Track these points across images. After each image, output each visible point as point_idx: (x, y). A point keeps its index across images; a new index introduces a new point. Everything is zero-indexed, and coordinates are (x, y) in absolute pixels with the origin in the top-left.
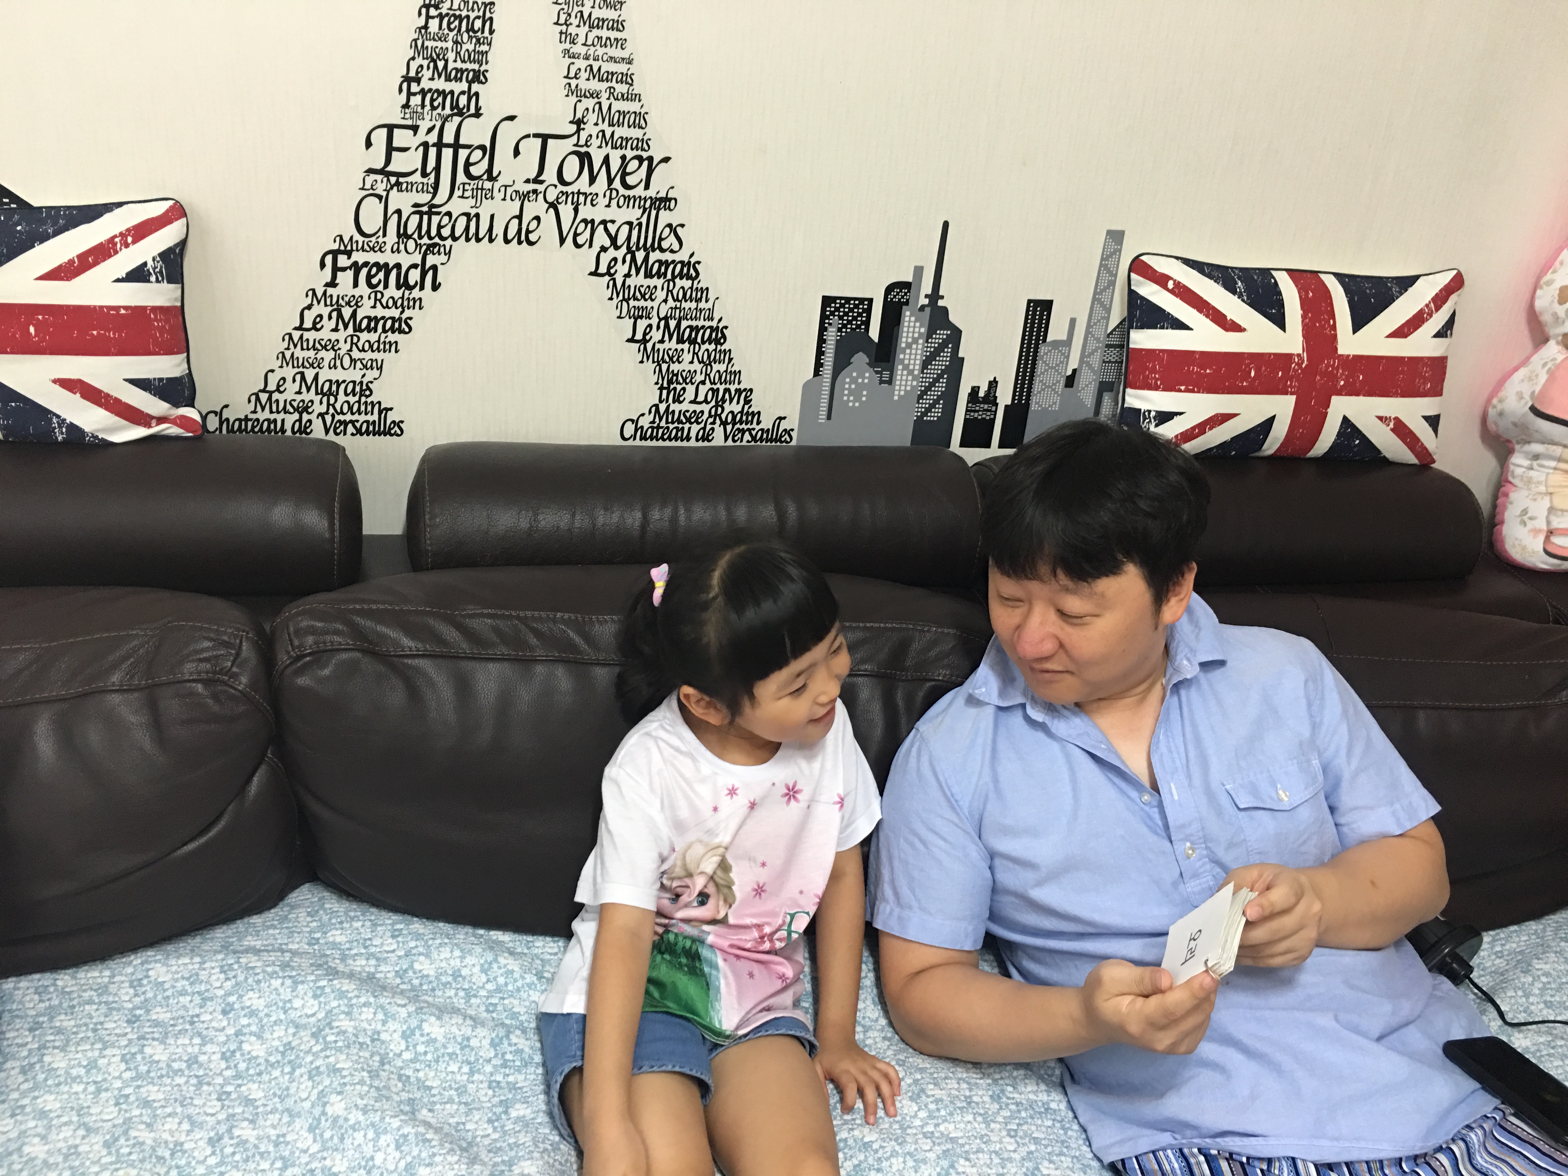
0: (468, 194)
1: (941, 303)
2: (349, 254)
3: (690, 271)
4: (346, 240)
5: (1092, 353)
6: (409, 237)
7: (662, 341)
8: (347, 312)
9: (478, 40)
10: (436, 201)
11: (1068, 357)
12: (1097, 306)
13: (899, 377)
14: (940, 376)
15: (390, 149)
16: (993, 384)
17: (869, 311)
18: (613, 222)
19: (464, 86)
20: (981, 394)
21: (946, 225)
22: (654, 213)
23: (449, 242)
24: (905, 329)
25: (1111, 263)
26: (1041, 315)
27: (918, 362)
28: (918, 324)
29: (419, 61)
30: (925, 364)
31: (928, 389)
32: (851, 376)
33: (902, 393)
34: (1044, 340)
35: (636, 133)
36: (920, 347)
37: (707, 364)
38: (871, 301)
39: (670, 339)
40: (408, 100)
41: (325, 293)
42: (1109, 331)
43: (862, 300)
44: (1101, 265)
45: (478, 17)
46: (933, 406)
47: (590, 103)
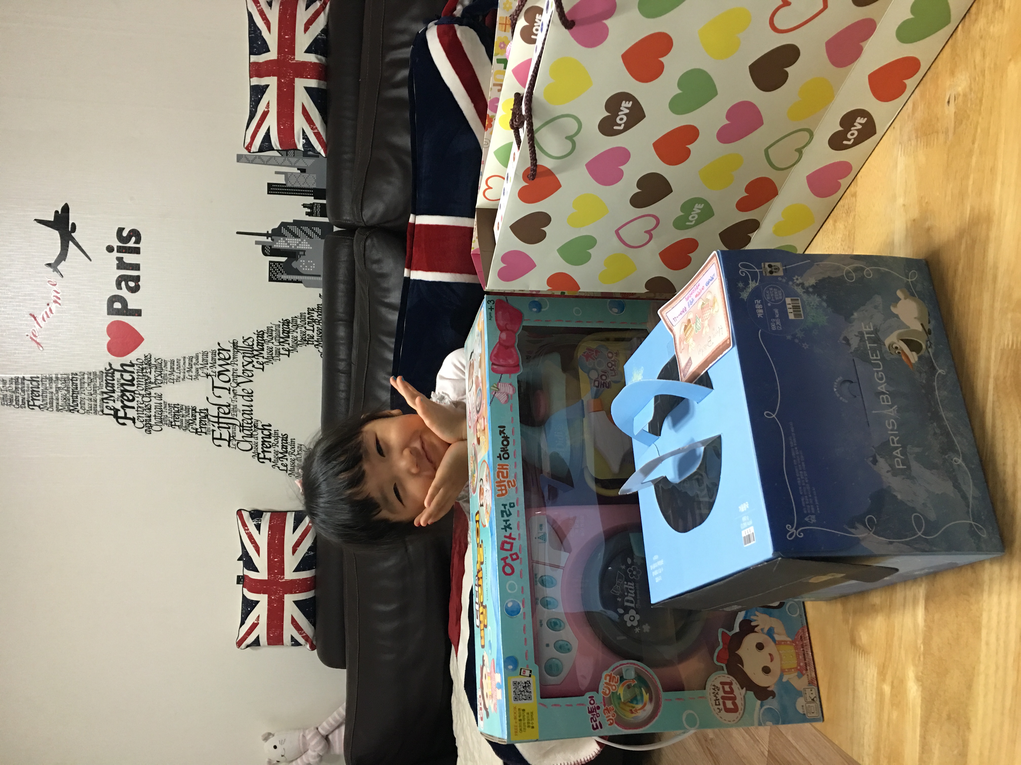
0: (235, 414)
1: (270, 232)
2: (259, 454)
3: (260, 334)
4: (254, 454)
5: (290, 162)
6: (252, 434)
7: (289, 344)
8: (280, 455)
9: (182, 409)
10: (239, 425)
11: (292, 173)
12: (270, 162)
13: (302, 248)
14: (301, 229)
15: (221, 439)
16: (305, 206)
17: (274, 262)
18: (243, 363)
19: (197, 414)
20: (309, 210)
21: (238, 233)
22: (239, 348)
23: (253, 420)
24: (282, 246)
25: (251, 159)
26: (274, 187)
27: (295, 240)
28: (279, 241)
29: (190, 428)
30: (296, 236)
31: (307, 234)
32: (302, 268)
33: (309, 245)
34: (285, 185)
35: (210, 355)
36: (289, 239)
37: (297, 326)
38: (270, 262)
39: (288, 341)
40: (204, 432)
41: (273, 462)
42: (280, 155)
43: (270, 265)
44: (252, 163)
45: (174, 409)
46: (314, 232)
47: (200, 372)
